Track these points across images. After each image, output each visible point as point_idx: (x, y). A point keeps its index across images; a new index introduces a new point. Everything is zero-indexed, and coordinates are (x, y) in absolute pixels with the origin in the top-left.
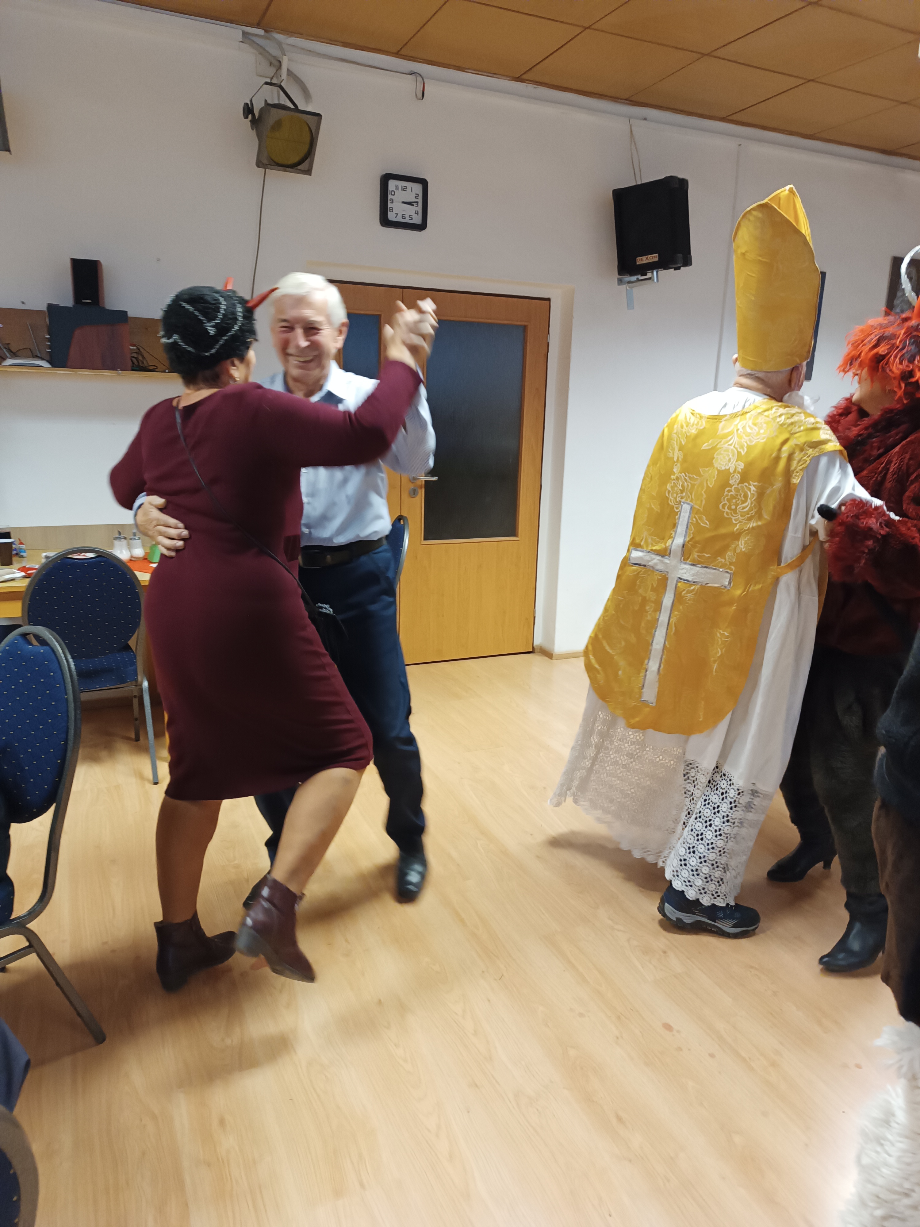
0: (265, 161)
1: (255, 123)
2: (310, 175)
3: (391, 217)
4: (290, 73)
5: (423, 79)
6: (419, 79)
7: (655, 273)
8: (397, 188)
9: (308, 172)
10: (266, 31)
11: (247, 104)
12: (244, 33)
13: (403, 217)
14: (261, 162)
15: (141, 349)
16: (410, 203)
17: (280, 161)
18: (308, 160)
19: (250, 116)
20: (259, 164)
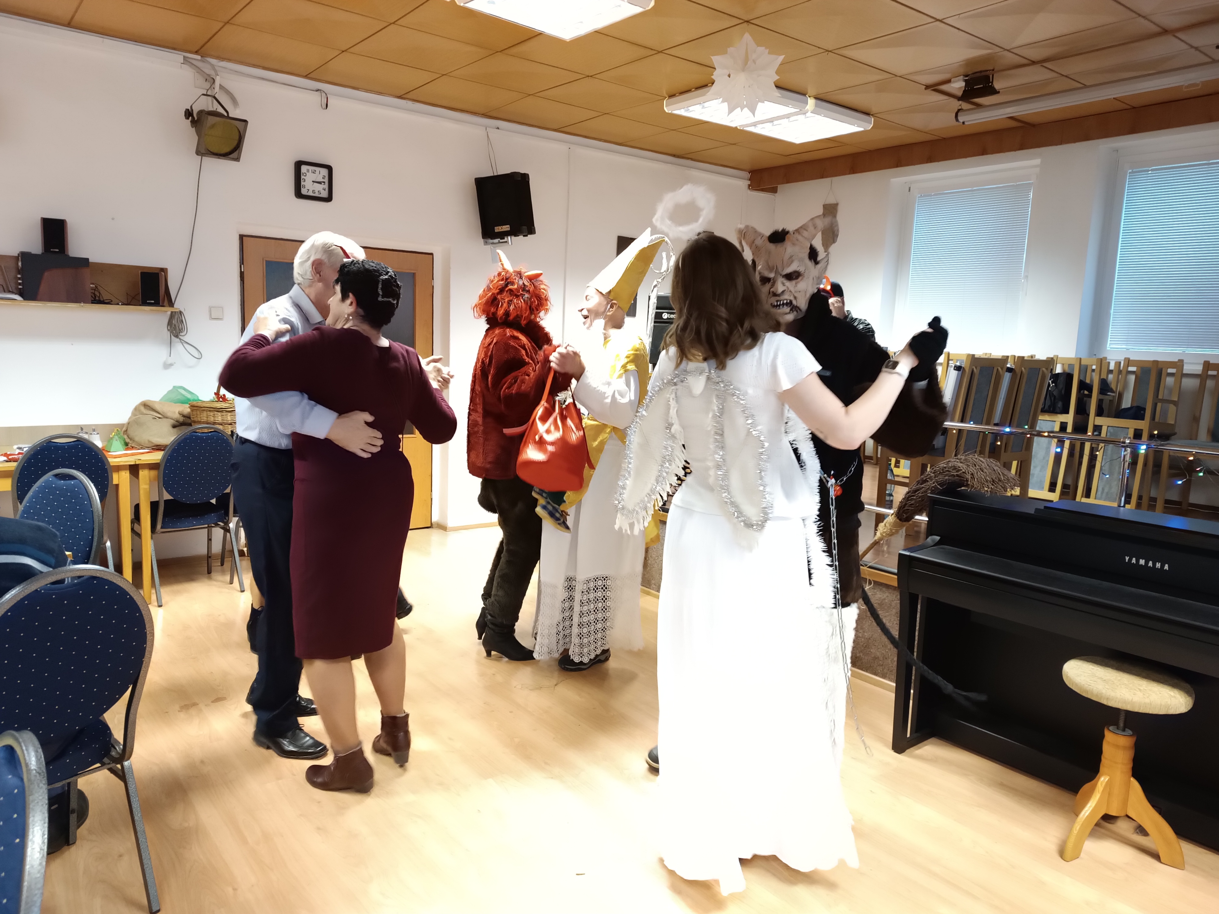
0: (203, 151)
1: (194, 123)
2: (239, 161)
3: (304, 191)
4: (221, 87)
5: (326, 94)
6: (324, 95)
7: (509, 237)
8: (308, 171)
9: (237, 159)
10: (202, 57)
11: (188, 110)
12: (184, 57)
13: (313, 191)
14: (200, 152)
15: (99, 287)
16: (320, 183)
17: (215, 151)
18: (237, 151)
19: (190, 118)
20: (198, 153)
